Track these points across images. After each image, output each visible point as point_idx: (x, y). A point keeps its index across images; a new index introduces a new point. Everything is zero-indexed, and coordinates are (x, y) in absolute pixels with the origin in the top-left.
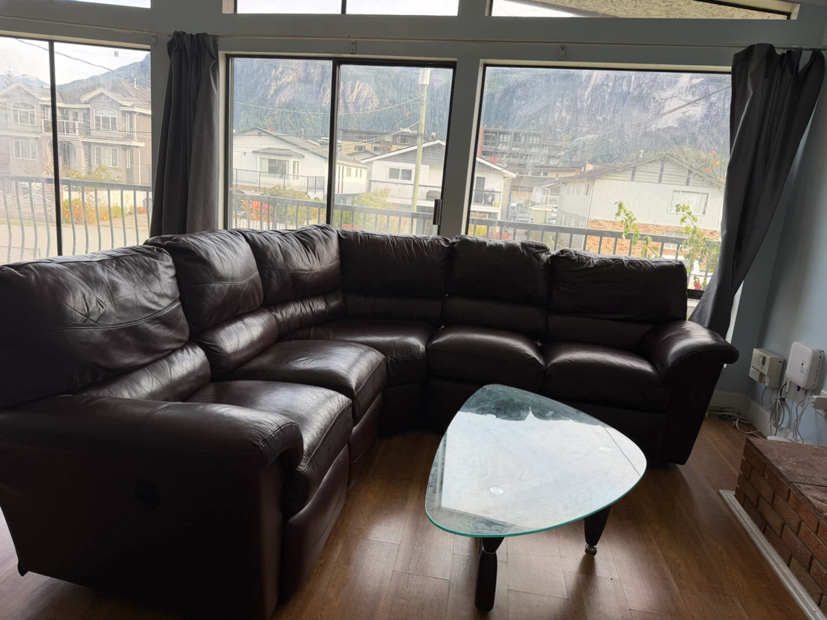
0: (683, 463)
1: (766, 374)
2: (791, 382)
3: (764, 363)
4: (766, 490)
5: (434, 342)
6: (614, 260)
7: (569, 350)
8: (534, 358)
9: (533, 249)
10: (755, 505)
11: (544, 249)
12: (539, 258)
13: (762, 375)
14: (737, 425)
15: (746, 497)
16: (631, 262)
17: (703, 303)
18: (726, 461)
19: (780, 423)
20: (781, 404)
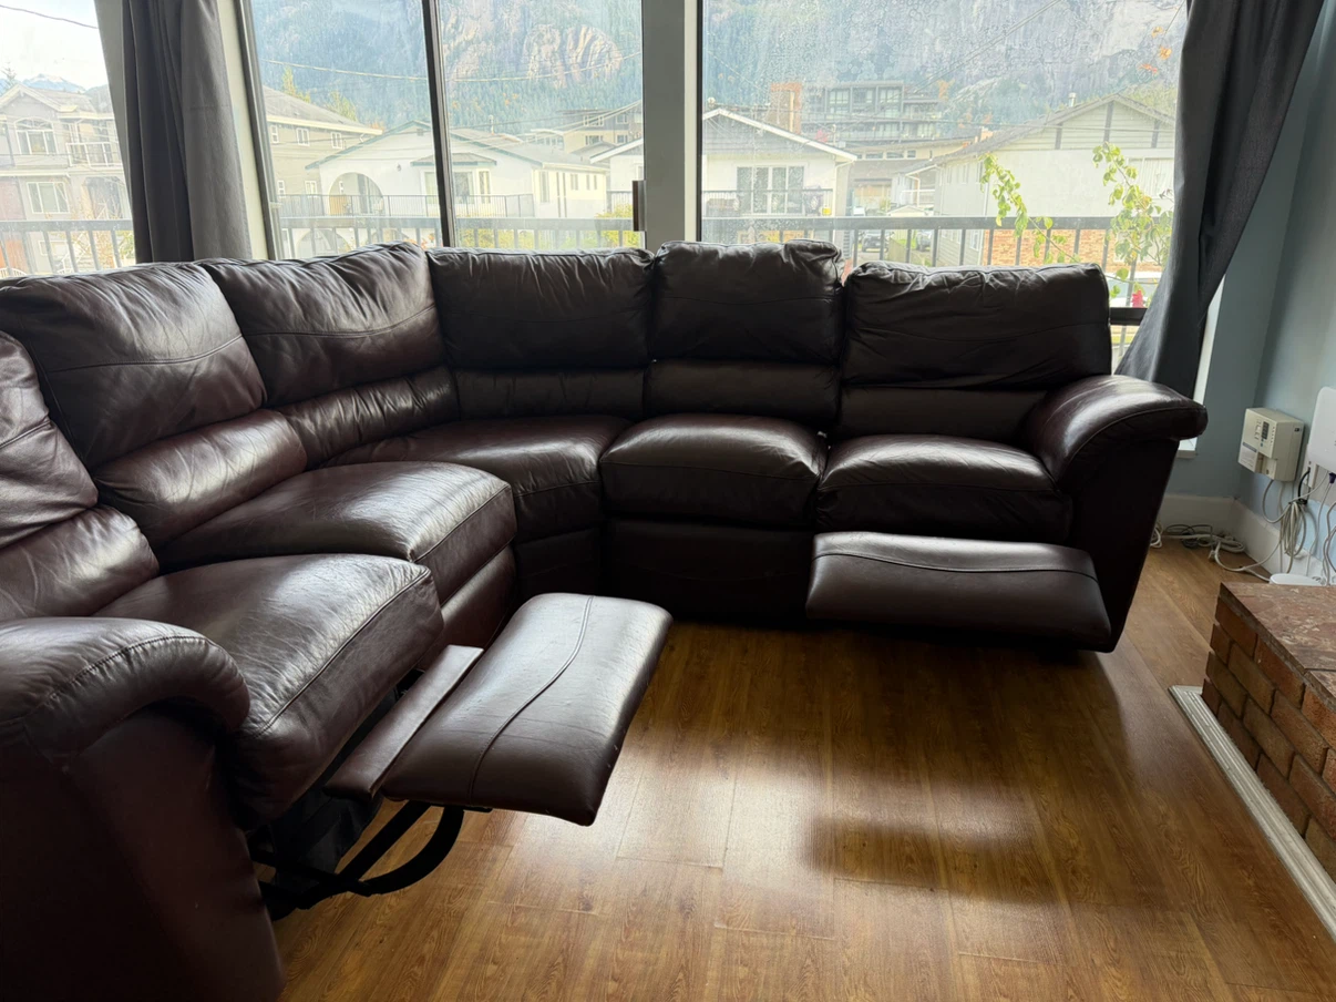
0: (1109, 647)
1: (1270, 456)
2: (1318, 466)
3: (1265, 435)
4: (1262, 687)
5: (614, 450)
6: (963, 271)
7: (872, 445)
8: (801, 464)
9: (809, 254)
10: (1239, 714)
11: (829, 252)
12: (819, 272)
13: (1262, 458)
14: (1216, 557)
15: (1222, 700)
17: (1146, 330)
18: (1192, 627)
19: (1297, 548)
20: (1300, 510)
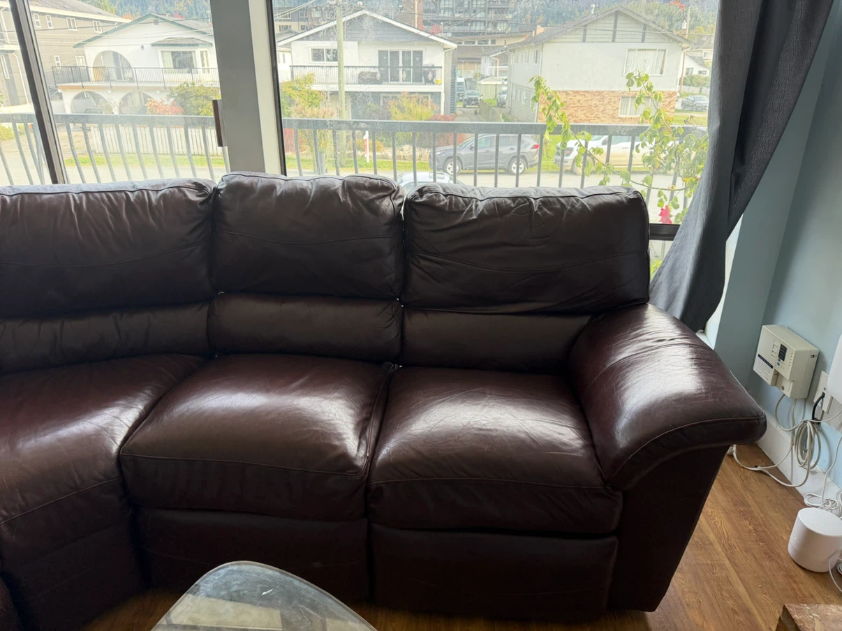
0: (653, 609)
3: (782, 357)
6: (514, 199)
9: (366, 192)
11: (387, 190)
12: (376, 211)
13: (778, 375)
14: (735, 453)
16: (547, 202)
20: (814, 429)
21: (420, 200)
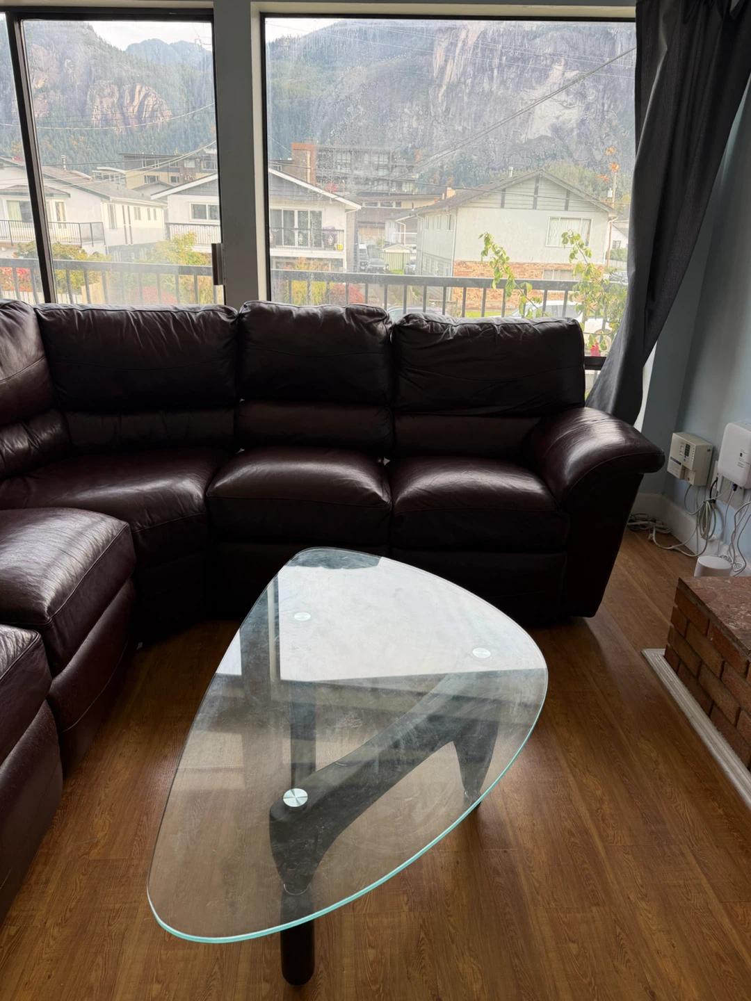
0: (592, 613)
1: (691, 468)
3: (687, 453)
4: (712, 658)
6: (481, 325)
7: (426, 471)
8: (375, 494)
9: (365, 317)
10: (695, 674)
11: (381, 316)
12: (374, 332)
13: (684, 469)
14: (654, 539)
15: (681, 661)
16: (506, 327)
17: (605, 375)
18: (647, 597)
19: (710, 534)
20: (711, 507)
21: (406, 325)
